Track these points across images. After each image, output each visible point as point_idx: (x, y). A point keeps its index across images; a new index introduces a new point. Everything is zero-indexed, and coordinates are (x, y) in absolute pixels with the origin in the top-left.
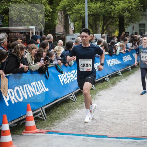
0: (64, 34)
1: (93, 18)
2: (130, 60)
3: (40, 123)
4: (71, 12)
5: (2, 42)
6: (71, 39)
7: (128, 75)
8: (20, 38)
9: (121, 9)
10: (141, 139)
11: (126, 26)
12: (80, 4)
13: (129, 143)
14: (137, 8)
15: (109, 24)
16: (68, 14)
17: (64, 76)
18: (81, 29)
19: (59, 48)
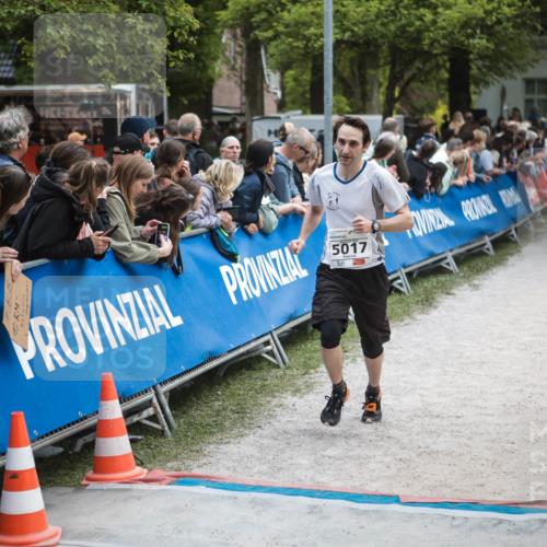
0: (242, 114)
1: (352, 54)
2: (490, 212)
3: (149, 446)
4: (270, 33)
5: (13, 140)
6: (270, 132)
7: (479, 271)
8: (81, 127)
9: (459, 22)
11: (477, 85)
12: (304, 4)
13: (481, 527)
14: (519, 20)
15: (412, 78)
16: (260, 38)
17: (239, 270)
18: (308, 96)
19: (225, 170)
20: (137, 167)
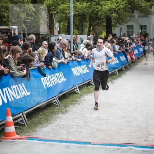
0: (48, 35)
2: (117, 62)
3: (20, 129)
4: (55, 12)
6: (56, 40)
7: (114, 79)
9: (108, 9)
10: (126, 146)
11: (114, 27)
12: (65, 4)
13: (114, 150)
14: (125, 9)
15: (95, 25)
16: (53, 13)
17: (46, 79)
18: (67, 30)
19: (43, 51)
20: (17, 50)
